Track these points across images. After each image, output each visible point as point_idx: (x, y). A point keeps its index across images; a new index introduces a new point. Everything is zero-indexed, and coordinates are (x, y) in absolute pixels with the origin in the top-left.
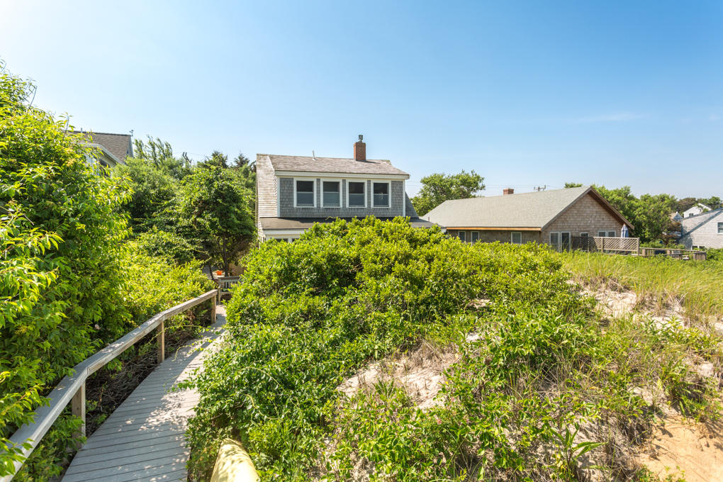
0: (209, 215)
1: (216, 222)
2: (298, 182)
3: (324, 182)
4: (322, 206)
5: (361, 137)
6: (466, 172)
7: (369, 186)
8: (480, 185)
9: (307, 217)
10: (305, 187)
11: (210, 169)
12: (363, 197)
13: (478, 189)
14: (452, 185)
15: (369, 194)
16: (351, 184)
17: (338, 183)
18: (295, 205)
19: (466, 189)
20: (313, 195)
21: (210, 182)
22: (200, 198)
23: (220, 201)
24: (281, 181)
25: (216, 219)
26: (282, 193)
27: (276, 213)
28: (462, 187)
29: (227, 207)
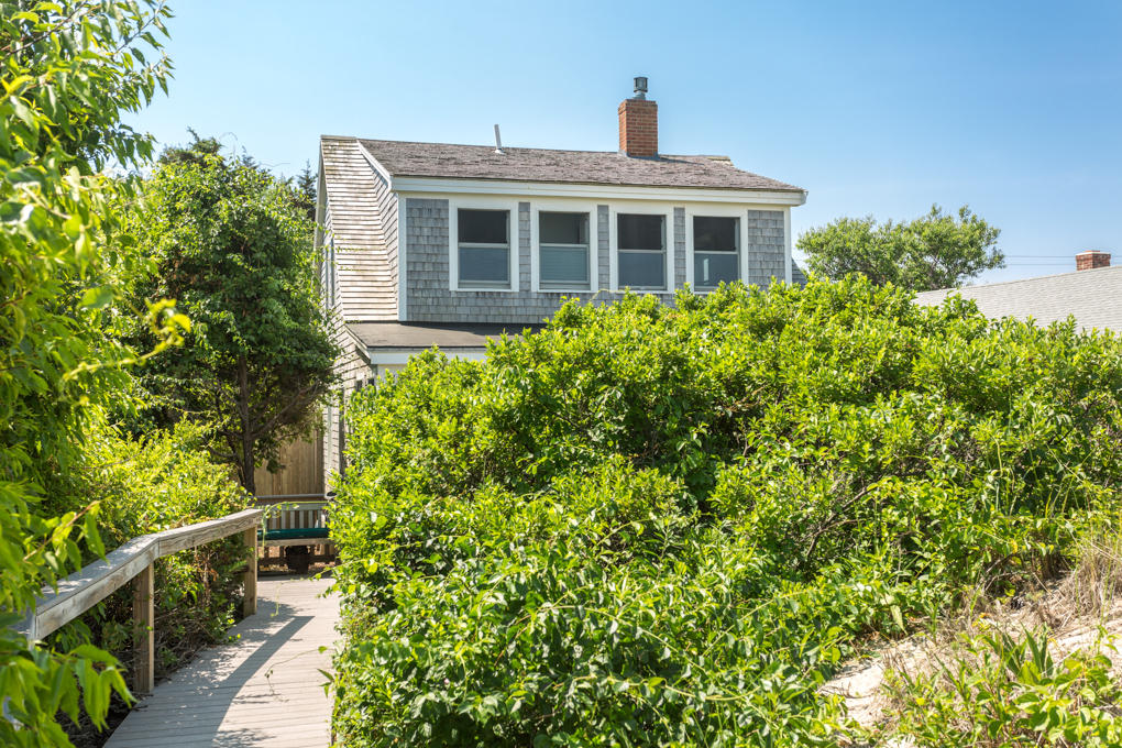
0: (201, 304)
1: (225, 324)
2: (462, 213)
3: (542, 214)
4: (535, 287)
5: (641, 83)
6: (944, 215)
7: (680, 227)
8: (988, 252)
9: (490, 320)
10: (484, 227)
11: (204, 165)
12: (661, 260)
13: (979, 264)
14: (898, 251)
15: (680, 252)
16: (623, 219)
17: (584, 217)
18: (453, 285)
19: (941, 268)
20: (507, 252)
21: (206, 203)
22: (175, 250)
23: (237, 258)
24: (409, 210)
25: (223, 315)
26: (412, 247)
27: (394, 308)
28: (929, 259)
29: (257, 281)
